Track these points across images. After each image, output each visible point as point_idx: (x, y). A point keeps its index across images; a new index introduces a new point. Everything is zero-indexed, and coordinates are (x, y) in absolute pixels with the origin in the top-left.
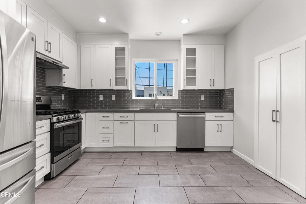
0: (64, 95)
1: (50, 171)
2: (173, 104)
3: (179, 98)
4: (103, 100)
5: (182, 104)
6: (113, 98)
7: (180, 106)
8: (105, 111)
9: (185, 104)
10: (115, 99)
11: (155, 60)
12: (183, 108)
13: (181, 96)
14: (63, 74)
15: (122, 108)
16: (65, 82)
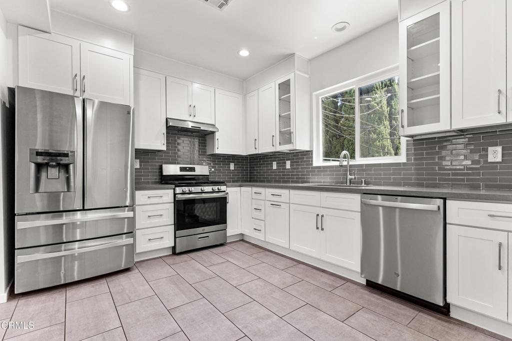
0: (233, 164)
1: (173, 245)
2: (393, 174)
3: (408, 159)
4: (277, 169)
5: (418, 174)
6: (288, 165)
7: (411, 179)
8: (278, 186)
9: (427, 174)
10: (290, 168)
11: (354, 82)
12: (420, 185)
13: (415, 155)
14: (216, 138)
15: (298, 182)
16: (218, 148)
